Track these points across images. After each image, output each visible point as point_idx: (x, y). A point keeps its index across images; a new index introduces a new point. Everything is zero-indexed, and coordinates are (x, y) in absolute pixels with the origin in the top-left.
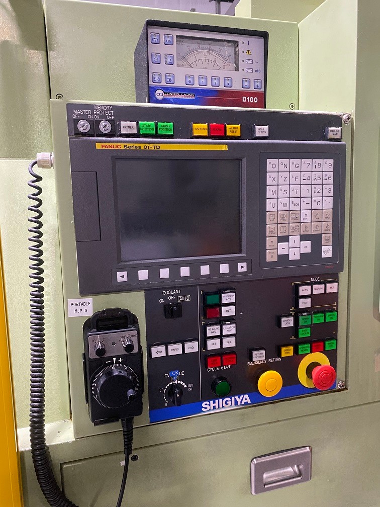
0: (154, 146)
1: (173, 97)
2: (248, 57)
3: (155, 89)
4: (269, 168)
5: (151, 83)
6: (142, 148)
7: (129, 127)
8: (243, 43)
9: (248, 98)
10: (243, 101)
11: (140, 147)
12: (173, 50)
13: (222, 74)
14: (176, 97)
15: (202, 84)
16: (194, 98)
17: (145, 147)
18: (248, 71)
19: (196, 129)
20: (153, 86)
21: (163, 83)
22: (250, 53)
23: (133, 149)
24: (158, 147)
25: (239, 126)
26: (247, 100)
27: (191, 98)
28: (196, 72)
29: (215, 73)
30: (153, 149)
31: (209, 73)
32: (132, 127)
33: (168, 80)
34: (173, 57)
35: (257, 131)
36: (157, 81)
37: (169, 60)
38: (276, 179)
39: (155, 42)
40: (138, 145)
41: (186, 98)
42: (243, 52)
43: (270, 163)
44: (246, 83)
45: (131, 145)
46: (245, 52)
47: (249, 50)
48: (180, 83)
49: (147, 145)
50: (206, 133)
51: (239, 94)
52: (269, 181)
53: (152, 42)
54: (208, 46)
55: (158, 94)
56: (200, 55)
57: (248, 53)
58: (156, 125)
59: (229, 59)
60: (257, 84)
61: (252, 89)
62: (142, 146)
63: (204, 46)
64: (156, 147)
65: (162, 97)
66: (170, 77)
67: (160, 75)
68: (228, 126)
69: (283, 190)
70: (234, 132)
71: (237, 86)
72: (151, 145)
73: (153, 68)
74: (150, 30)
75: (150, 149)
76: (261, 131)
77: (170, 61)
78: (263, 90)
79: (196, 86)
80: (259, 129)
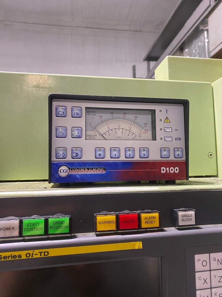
0: (41, 253)
1: (80, 173)
2: (167, 125)
3: (59, 165)
4: (198, 266)
5: (54, 159)
6: (24, 257)
7: (8, 229)
8: (161, 111)
9: (168, 169)
10: (162, 172)
11: (20, 256)
12: (81, 122)
13: (136, 145)
14: (83, 173)
15: (114, 156)
16: (104, 172)
17: (28, 255)
18: (167, 140)
19: (100, 223)
20: (56, 162)
21: (69, 158)
22: (168, 121)
23: (10, 259)
24: (46, 254)
25: (156, 215)
26: (166, 171)
27: (101, 173)
28: (107, 145)
29: (130, 144)
30: (39, 256)
31: (122, 145)
32: (13, 228)
33: (74, 155)
34: (81, 130)
35: (180, 218)
36: (61, 156)
37: (76, 133)
38: (208, 281)
39: (61, 115)
40: (17, 253)
41: (95, 173)
42: (161, 120)
43: (199, 260)
44: (165, 153)
45: (8, 254)
46: (163, 121)
47: (167, 118)
48: (89, 156)
49: (31, 252)
50: (113, 227)
51: (156, 165)
52: (199, 284)
53: (58, 115)
54: (123, 115)
55: (62, 171)
56: (113, 125)
57: (165, 121)
58: (46, 221)
59: (146, 127)
60: (177, 153)
61: (172, 158)
62: (23, 254)
63: (118, 115)
64: (43, 254)
65: (66, 174)
66: (77, 152)
67: (65, 149)
68: (143, 216)
69: (218, 294)
70: (151, 222)
71: (154, 156)
72: (37, 251)
73: (57, 142)
74: (55, 104)
75: (35, 256)
76: (185, 218)
77: (78, 135)
78: (184, 158)
79: (108, 158)
80: (184, 216)
